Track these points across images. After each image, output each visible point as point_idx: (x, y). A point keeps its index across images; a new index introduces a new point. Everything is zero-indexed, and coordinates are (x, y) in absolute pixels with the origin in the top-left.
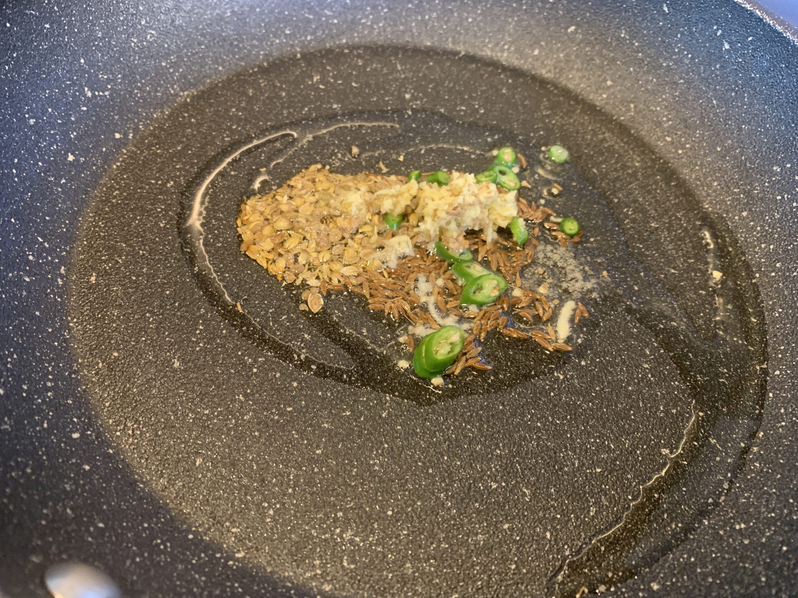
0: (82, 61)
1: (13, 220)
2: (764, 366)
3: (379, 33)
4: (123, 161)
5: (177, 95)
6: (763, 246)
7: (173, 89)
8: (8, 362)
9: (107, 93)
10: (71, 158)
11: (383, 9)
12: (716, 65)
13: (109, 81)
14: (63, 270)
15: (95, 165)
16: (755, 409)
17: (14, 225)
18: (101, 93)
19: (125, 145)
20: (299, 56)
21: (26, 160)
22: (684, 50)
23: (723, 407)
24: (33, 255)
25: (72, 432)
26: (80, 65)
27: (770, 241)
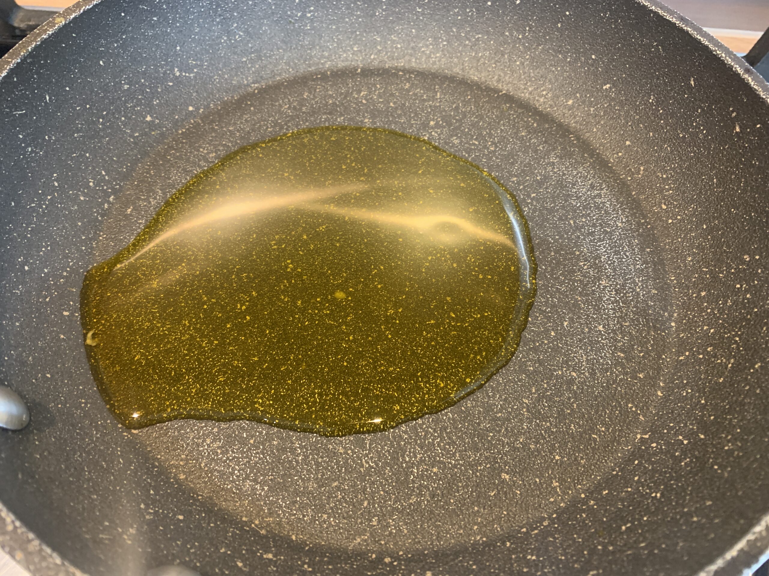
0: (178, 48)
1: (88, 155)
2: (647, 436)
3: (434, 63)
4: (188, 129)
5: (248, 85)
7: (247, 80)
8: (42, 251)
9: (192, 75)
10: (149, 118)
11: (443, 41)
12: (726, 145)
13: (196, 66)
14: (111, 199)
15: (166, 127)
16: (613, 471)
17: (87, 158)
18: (187, 75)
19: (195, 117)
20: (359, 70)
21: (114, 113)
22: (701, 125)
23: (582, 458)
24: (94, 183)
25: (65, 310)
26: (176, 51)
27: (713, 324)
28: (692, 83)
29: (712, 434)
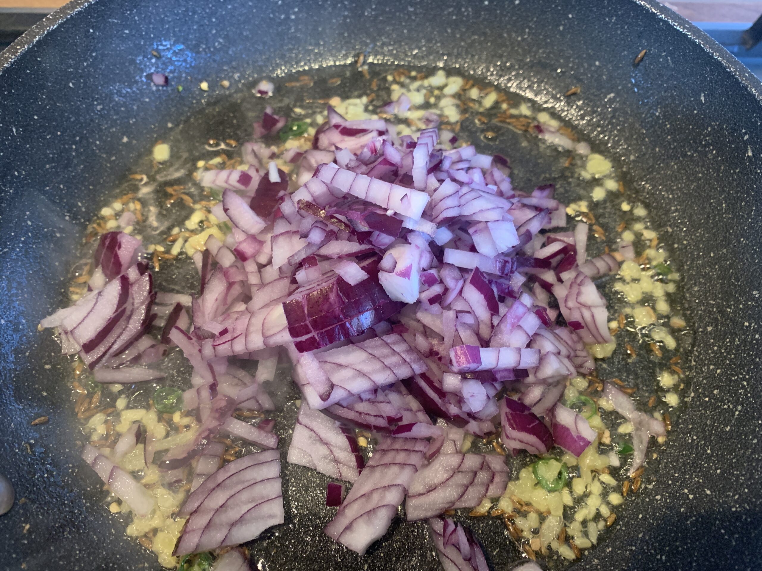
1: (62, 186)
6: (712, 367)
9: (169, 89)
10: (125, 140)
11: (437, 42)
12: (737, 169)
16: (617, 525)
18: (164, 89)
21: (87, 138)
22: (711, 145)
24: (70, 216)
27: (720, 364)
28: (703, 99)
29: (719, 491)
